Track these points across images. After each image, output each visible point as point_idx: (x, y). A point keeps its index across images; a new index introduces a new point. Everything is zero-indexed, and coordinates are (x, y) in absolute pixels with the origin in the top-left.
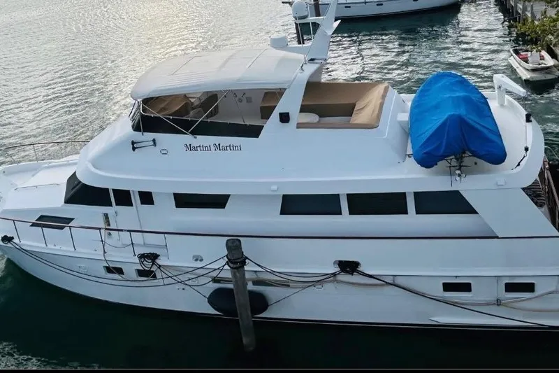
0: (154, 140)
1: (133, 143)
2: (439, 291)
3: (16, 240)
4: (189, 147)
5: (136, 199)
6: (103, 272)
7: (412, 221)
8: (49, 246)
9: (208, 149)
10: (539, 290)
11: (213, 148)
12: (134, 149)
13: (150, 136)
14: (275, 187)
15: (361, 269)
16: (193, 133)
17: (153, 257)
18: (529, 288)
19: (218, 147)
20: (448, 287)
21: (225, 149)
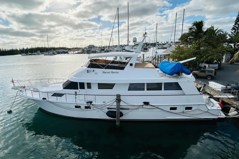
0: (94, 70)
1: (88, 71)
2: (169, 110)
3: (47, 99)
4: (104, 72)
5: (86, 86)
6: (74, 107)
7: (163, 92)
8: (58, 100)
9: (109, 73)
10: (193, 109)
11: (110, 73)
12: (88, 72)
13: (92, 69)
14: (130, 81)
15: (150, 104)
16: (106, 68)
17: (91, 102)
18: (190, 108)
19: (112, 72)
20: (171, 109)
21: (114, 73)
